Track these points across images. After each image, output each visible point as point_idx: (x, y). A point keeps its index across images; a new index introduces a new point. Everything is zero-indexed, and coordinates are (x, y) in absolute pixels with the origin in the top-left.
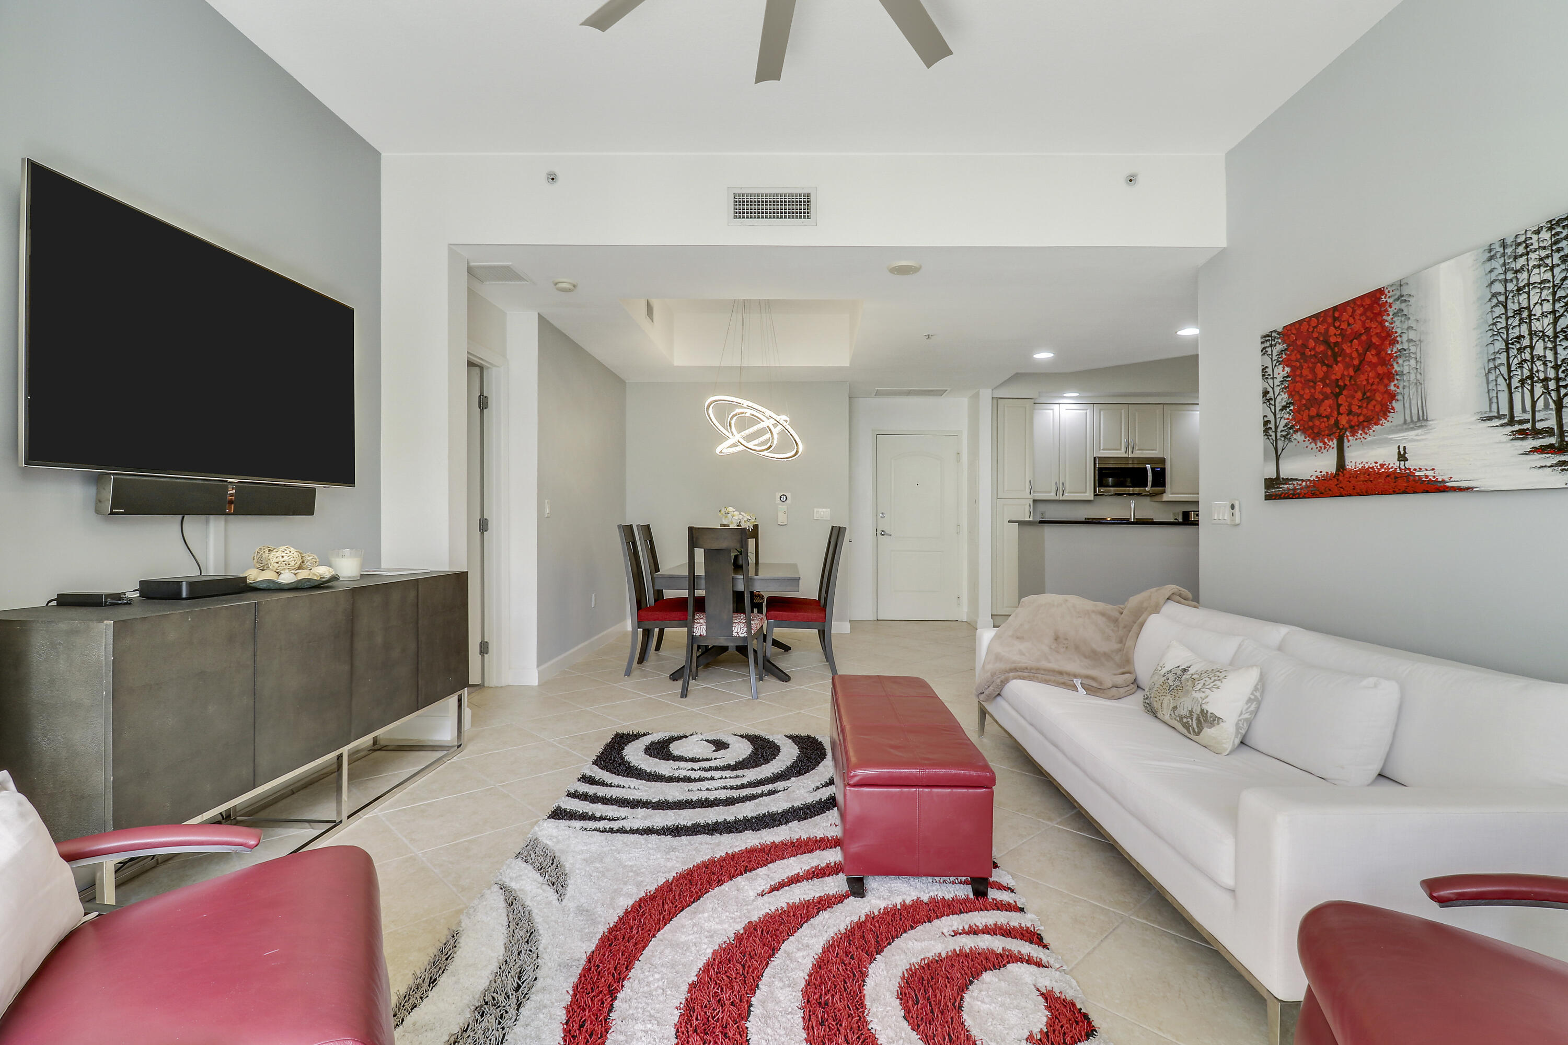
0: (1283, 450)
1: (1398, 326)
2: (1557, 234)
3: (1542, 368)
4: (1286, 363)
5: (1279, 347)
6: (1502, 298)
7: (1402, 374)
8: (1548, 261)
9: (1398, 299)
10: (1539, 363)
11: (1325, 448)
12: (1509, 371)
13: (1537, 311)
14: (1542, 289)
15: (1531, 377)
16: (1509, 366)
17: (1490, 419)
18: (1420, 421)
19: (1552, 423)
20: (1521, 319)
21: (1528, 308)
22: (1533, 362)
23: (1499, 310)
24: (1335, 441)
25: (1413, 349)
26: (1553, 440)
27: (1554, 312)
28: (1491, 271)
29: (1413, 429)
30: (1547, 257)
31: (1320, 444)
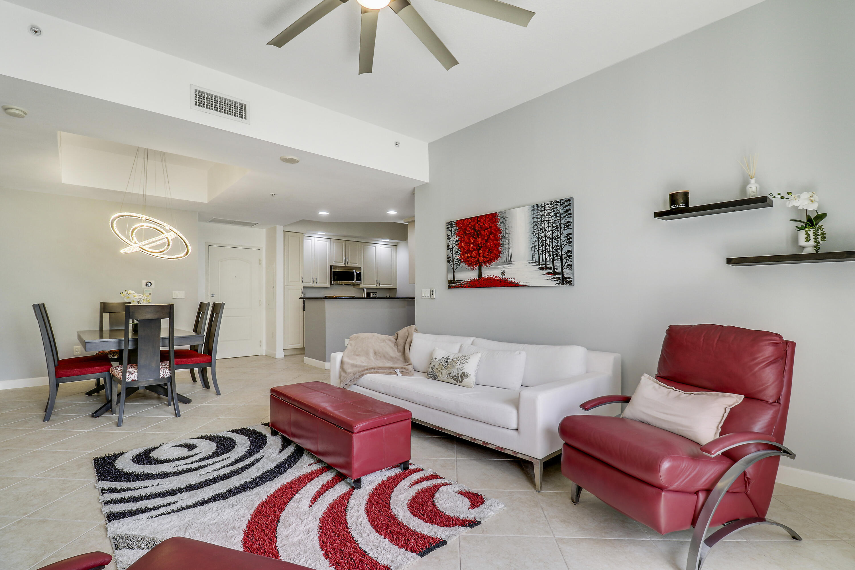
0: (456, 269)
1: (502, 227)
2: (554, 206)
3: (548, 248)
4: (457, 235)
5: (455, 228)
6: (537, 224)
7: (503, 244)
8: (551, 214)
9: (502, 218)
10: (547, 246)
11: (474, 269)
12: (539, 248)
13: (547, 229)
14: (549, 223)
15: (545, 250)
16: (539, 246)
17: (533, 263)
18: (510, 262)
19: (551, 265)
20: (542, 231)
21: (545, 228)
22: (546, 246)
23: (536, 227)
24: (478, 267)
25: (507, 236)
26: (551, 271)
27: (552, 230)
28: (533, 214)
29: (507, 264)
30: (550, 213)
31: (472, 268)
